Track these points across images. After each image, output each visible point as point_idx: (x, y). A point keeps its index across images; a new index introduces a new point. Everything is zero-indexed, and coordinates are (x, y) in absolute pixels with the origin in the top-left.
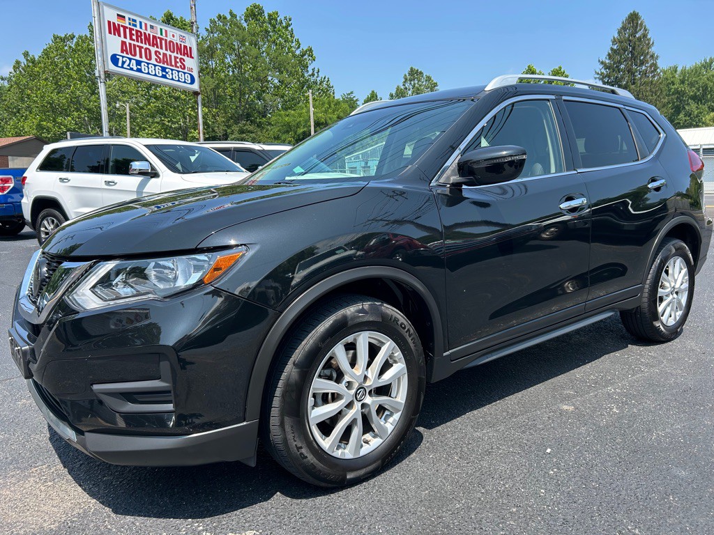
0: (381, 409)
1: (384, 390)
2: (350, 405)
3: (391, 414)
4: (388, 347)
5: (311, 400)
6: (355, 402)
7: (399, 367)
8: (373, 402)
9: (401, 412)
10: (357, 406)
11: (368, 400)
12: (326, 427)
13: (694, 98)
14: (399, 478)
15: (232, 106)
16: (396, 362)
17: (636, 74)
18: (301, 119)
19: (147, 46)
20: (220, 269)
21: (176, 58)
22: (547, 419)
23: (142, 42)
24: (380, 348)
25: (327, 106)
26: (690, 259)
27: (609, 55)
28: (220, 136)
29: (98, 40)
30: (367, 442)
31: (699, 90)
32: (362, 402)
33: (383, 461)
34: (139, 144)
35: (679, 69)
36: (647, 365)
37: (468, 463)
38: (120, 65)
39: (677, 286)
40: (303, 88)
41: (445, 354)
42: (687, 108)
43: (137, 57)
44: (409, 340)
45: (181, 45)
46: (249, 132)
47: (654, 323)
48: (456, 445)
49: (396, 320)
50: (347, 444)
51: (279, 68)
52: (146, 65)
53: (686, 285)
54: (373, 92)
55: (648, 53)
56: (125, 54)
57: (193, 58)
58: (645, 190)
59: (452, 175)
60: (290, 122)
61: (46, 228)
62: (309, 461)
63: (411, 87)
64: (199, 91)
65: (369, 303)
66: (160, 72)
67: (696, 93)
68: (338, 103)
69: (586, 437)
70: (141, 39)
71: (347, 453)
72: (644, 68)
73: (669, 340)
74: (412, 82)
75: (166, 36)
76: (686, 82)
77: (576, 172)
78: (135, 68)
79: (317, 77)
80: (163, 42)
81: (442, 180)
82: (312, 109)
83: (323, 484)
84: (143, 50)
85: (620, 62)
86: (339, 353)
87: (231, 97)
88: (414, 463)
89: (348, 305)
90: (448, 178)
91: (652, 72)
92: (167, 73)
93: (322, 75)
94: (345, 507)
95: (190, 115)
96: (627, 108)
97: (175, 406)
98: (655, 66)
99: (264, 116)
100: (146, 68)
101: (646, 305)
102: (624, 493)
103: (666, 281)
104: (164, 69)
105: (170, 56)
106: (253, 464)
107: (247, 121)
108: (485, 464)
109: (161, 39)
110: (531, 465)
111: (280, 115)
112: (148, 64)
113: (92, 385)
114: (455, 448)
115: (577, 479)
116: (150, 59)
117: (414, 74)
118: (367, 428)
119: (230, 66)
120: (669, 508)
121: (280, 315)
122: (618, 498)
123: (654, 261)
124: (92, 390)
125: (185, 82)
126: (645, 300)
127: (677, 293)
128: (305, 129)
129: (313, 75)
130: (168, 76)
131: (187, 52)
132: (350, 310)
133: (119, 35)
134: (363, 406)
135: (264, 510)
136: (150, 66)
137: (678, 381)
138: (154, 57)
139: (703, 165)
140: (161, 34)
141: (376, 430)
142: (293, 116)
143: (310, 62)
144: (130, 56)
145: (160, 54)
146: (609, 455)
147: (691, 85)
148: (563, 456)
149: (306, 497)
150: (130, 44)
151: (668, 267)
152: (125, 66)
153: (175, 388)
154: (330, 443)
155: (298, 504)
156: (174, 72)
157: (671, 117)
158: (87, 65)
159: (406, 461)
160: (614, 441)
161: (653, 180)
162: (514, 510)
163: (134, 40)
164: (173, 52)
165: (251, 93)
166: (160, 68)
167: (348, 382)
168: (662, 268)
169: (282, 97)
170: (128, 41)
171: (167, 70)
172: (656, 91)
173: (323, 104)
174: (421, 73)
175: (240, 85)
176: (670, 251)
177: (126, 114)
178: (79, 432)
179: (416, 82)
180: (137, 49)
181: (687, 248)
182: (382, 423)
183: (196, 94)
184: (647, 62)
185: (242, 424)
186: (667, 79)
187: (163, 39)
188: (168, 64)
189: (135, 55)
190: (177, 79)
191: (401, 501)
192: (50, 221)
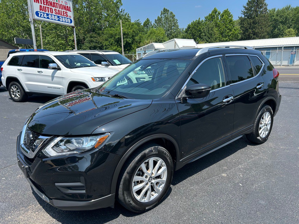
0: (157, 183)
1: (159, 177)
2: (147, 184)
3: (161, 185)
4: (160, 161)
5: (133, 184)
6: (149, 182)
7: (164, 168)
8: (155, 182)
9: (164, 184)
10: (149, 184)
11: (153, 181)
12: (139, 192)
13: (282, 22)
14: (164, 207)
15: (86, 25)
16: (163, 166)
17: (258, 12)
18: (117, 32)
19: (51, 7)
20: (101, 142)
21: (63, 12)
22: (217, 180)
23: (48, 5)
24: (157, 162)
25: (128, 26)
26: (272, 112)
27: (247, 4)
28: (82, 39)
29: (30, 5)
30: (153, 195)
31: (284, 19)
32: (151, 182)
33: (159, 201)
34: (51, 54)
35: (276, 10)
36: (254, 155)
37: (188, 200)
38: (40, 16)
39: (266, 123)
40: (117, 17)
41: (180, 161)
42: (279, 27)
43: (47, 12)
44: (168, 158)
45: (65, 6)
46: (94, 37)
47: (257, 138)
48: (184, 192)
49: (163, 152)
50: (146, 197)
51: (107, 8)
52: (51, 15)
53: (270, 122)
54: (148, 19)
55: (263, 3)
56: (41, 11)
57: (71, 11)
58: (256, 88)
59: (183, 94)
60: (112, 33)
61: (13, 90)
62: (133, 205)
63: (164, 17)
64: (74, 26)
65: (153, 147)
66: (57, 18)
67: (282, 20)
68: (133, 25)
69: (230, 188)
70: (48, 4)
71: (146, 200)
72: (261, 10)
73: (263, 143)
74: (165, 15)
75: (59, 2)
76: (279, 16)
77: (229, 86)
78: (46, 17)
79: (124, 13)
80: (58, 5)
81: (179, 97)
82: (122, 28)
83: (138, 212)
84: (49, 9)
85: (252, 7)
86: (143, 166)
87: (86, 21)
88: (169, 200)
89: (146, 149)
90: (182, 95)
91: (265, 11)
92: (60, 19)
93: (125, 12)
94: (146, 220)
95: (68, 29)
96: (250, 55)
97: (86, 191)
98: (266, 9)
99: (101, 29)
100: (51, 17)
101: (255, 131)
102: (242, 211)
103: (262, 121)
104: (58, 17)
105: (61, 11)
106: (113, 207)
107: (93, 32)
108: (194, 200)
109: (57, 4)
110: (210, 200)
111: (108, 30)
112: (52, 15)
113: (55, 183)
114: (184, 194)
115: (226, 206)
116: (52, 13)
117: (165, 11)
118: (153, 190)
119: (85, 7)
120: (257, 217)
121: (122, 157)
122: (240, 213)
123: (258, 115)
124: (55, 185)
125: (68, 22)
126: (254, 129)
127: (266, 125)
128: (119, 36)
129: (122, 12)
130: (60, 20)
131: (68, 9)
132: (147, 151)
133: (39, 3)
134: (151, 183)
135: (117, 222)
136: (52, 16)
137: (265, 162)
138: (54, 11)
139: (278, 74)
140: (57, 1)
141: (156, 190)
142: (114, 30)
143: (120, 6)
144: (44, 12)
145: (57, 10)
146: (238, 195)
147: (281, 17)
148: (222, 196)
149: (132, 216)
150: (43, 6)
151: (263, 116)
152: (42, 16)
153: (86, 186)
154: (140, 197)
155: (129, 219)
156: (63, 18)
157: (272, 31)
158: (21, 6)
159: (166, 200)
160: (240, 189)
161: (259, 85)
162: (204, 219)
163: (45, 5)
164: (62, 9)
165: (95, 20)
166: (57, 17)
167: (146, 176)
168: (261, 117)
169: (108, 22)
170: (42, 5)
171: (60, 17)
172: (266, 20)
173: (126, 25)
174: (168, 11)
175: (90, 16)
176: (264, 110)
177: (40, 29)
178: (50, 199)
179: (166, 15)
180: (47, 8)
181: (271, 108)
182: (158, 188)
183: (73, 27)
184: (263, 7)
185: (109, 195)
186: (271, 14)
187: (58, 4)
188: (60, 15)
189: (46, 11)
190: (64, 21)
191: (165, 217)
192: (14, 87)
